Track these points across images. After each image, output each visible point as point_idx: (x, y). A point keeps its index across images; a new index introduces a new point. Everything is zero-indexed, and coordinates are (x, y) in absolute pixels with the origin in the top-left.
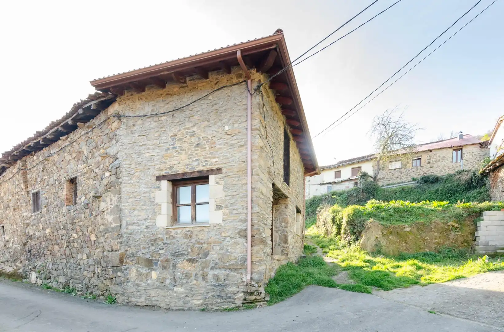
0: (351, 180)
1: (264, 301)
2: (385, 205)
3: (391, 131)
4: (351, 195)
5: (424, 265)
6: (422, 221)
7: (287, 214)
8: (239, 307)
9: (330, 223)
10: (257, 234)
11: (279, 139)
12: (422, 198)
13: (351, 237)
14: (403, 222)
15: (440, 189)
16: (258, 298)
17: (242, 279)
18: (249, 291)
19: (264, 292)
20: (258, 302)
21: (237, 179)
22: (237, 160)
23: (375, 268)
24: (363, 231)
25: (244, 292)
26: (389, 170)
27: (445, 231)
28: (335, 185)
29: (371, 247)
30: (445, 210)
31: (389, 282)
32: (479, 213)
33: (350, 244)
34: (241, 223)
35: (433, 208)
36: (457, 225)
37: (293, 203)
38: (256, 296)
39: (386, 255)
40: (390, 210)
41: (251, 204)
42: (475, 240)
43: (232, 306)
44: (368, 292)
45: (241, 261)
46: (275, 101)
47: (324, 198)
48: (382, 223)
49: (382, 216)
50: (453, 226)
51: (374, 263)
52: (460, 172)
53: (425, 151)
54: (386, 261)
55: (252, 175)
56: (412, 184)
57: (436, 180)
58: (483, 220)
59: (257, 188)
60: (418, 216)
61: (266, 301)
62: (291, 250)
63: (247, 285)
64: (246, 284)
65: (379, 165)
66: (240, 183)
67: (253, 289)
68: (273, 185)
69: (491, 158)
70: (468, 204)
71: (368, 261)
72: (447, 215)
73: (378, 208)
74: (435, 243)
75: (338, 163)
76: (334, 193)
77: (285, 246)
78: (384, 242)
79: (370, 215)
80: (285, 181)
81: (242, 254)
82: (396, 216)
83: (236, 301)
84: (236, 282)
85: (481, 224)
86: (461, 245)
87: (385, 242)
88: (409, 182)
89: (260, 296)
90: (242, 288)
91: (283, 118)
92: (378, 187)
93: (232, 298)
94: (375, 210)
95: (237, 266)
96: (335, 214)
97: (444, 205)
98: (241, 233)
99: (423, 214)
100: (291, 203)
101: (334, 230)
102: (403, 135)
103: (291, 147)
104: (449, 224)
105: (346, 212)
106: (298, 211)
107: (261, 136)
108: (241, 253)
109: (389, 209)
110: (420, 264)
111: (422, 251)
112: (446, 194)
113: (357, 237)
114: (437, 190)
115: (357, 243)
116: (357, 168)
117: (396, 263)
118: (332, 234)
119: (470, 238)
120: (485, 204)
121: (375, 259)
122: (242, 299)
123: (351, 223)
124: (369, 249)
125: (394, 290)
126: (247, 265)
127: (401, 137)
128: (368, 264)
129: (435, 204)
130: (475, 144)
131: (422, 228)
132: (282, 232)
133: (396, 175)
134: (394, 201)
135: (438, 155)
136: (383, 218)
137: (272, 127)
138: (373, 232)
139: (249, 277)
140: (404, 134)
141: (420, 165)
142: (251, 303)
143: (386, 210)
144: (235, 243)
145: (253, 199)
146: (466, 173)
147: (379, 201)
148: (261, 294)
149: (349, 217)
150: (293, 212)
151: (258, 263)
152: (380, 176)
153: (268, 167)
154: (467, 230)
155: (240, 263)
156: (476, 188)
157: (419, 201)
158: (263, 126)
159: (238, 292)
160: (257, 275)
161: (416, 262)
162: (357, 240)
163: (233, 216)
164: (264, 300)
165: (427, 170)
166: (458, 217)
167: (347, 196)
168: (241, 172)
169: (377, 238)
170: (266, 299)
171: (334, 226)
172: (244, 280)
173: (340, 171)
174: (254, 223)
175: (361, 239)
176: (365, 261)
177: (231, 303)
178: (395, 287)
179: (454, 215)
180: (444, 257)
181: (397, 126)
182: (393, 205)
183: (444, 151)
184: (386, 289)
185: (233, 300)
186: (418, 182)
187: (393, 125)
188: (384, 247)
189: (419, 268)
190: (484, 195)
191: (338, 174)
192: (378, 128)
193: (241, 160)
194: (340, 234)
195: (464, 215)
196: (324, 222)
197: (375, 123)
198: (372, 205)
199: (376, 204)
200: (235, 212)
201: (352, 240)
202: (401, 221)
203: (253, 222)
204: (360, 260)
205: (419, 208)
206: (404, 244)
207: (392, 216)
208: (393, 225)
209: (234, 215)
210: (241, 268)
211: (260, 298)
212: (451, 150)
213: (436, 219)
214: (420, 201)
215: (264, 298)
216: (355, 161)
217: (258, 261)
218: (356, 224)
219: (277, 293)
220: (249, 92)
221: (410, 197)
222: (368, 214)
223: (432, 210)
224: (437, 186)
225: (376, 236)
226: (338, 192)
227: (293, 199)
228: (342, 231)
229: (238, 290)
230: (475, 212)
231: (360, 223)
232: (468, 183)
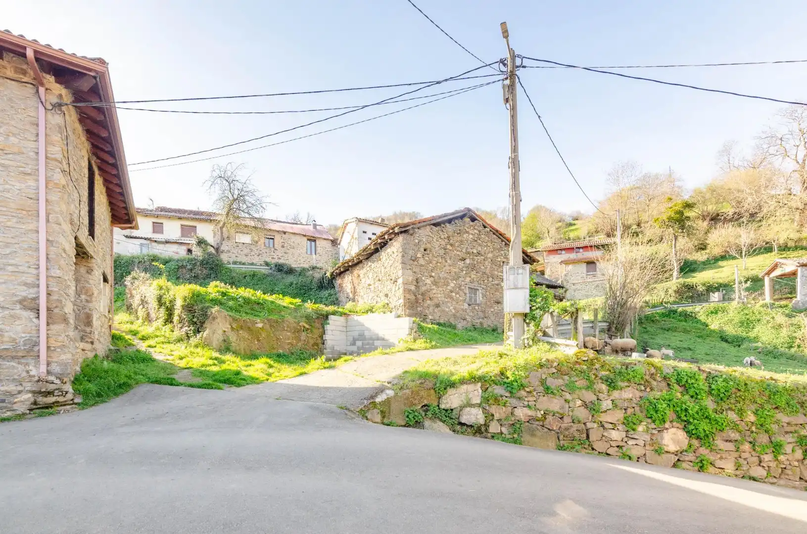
0: (181, 243)
1: (72, 404)
2: (232, 291)
3: (236, 192)
4: (183, 267)
5: (276, 365)
6: (274, 317)
7: (91, 282)
8: (24, 414)
9: (153, 304)
10: (56, 307)
11: (82, 174)
12: (276, 289)
13: (189, 327)
14: (255, 315)
15: (295, 282)
16: (61, 399)
17: (28, 372)
18: (43, 390)
19: (71, 390)
20: (61, 406)
21: (15, 220)
22: (17, 193)
23: (224, 367)
24: (206, 322)
25: (34, 392)
26: (236, 242)
27: (297, 331)
28: (154, 244)
29: (217, 342)
30: (298, 308)
31: (241, 379)
32: (326, 317)
33: (188, 337)
34: (25, 288)
35: (285, 305)
36: (307, 326)
37: (99, 267)
38: (57, 397)
39: (236, 353)
40: (240, 299)
41: (47, 263)
42: (323, 344)
43: (6, 415)
44: (220, 388)
45: (25, 345)
46: (77, 122)
47: (137, 261)
48: (230, 313)
49: (230, 305)
50: (304, 327)
51: (224, 362)
52: (314, 268)
53: (278, 231)
54: (238, 360)
55: (48, 221)
56: (265, 270)
57: (291, 271)
58: (329, 324)
59: (57, 242)
60: (271, 311)
61: (76, 404)
62: (97, 337)
63: (38, 381)
64: (36, 378)
65: (222, 233)
66: (23, 227)
67: (51, 387)
68: (76, 238)
69: (341, 259)
70: (317, 305)
71: (216, 359)
72: (299, 314)
73: (224, 294)
74: (289, 344)
75: (157, 209)
76: (155, 258)
77: (88, 329)
78: (233, 337)
79: (215, 302)
80: (90, 235)
81: (28, 335)
82: (247, 308)
83: (15, 407)
84: (16, 377)
85: (328, 327)
86: (312, 347)
87: (235, 338)
88: (261, 265)
89: (64, 396)
90: (28, 386)
91: (87, 146)
92: (222, 264)
93: (6, 401)
94: (220, 297)
95: (17, 352)
96: (163, 291)
97: (296, 303)
98: (25, 303)
99: (275, 310)
100: (96, 267)
101: (161, 315)
102: (253, 204)
103: (96, 184)
104: (301, 324)
105: (180, 293)
106: (105, 280)
107: (63, 171)
108: (24, 333)
109: (238, 297)
110: (272, 363)
111: (275, 352)
112: (300, 289)
113: (198, 329)
114: (292, 284)
115: (199, 336)
116: (190, 226)
117: (249, 362)
118: (158, 321)
119: (320, 341)
120: (331, 308)
121: (223, 357)
122: (29, 403)
123: (189, 308)
124: (215, 343)
125: (247, 386)
126: (39, 350)
127: (250, 205)
128: (216, 362)
129: (287, 301)
130: (327, 239)
131: (274, 325)
132: (81, 308)
133: (246, 251)
134: (243, 288)
135: (292, 240)
136: (231, 308)
137: (74, 157)
138: (220, 324)
139: (43, 369)
140: (253, 202)
141: (274, 247)
142: (47, 408)
143: (233, 299)
144: (11, 316)
145: (49, 257)
146: (318, 270)
147: (226, 284)
148: (66, 393)
149: (185, 300)
150: (100, 280)
151: (59, 350)
152: (224, 247)
153: (70, 214)
154: (317, 332)
155: (22, 348)
156: (327, 289)
157: (272, 292)
158: (64, 156)
159: (20, 392)
160: (58, 367)
161: (268, 360)
162: (199, 332)
163: (7, 275)
164: (72, 402)
165: (281, 255)
166: (308, 318)
167: (177, 267)
168: (24, 212)
169: (225, 331)
170: (76, 401)
171: (161, 310)
172: (32, 373)
173: (162, 224)
174: (52, 291)
175: (204, 332)
176: (211, 359)
177: (4, 410)
178: (248, 384)
179: (305, 315)
180: (297, 359)
181: (244, 189)
182: (242, 293)
183: (298, 237)
184: (239, 385)
185: (9, 406)
186: (271, 269)
187: (240, 186)
188: (233, 344)
189: (271, 366)
190: (333, 298)
191: (157, 228)
192: (219, 180)
193: (24, 195)
194: (171, 322)
195: (314, 317)
196: (142, 301)
197: (215, 174)
198: (216, 289)
199: (221, 288)
200: (10, 268)
201: (192, 332)
202: (252, 314)
203: (50, 289)
204: (205, 357)
205: (272, 302)
206: (256, 342)
207: (242, 306)
208: (245, 318)
209: (10, 273)
210: (24, 355)
211: (65, 399)
212: (305, 239)
213: (288, 318)
214: (275, 294)
215: (72, 400)
216: (186, 215)
217: (59, 347)
218: (197, 311)
219: (94, 393)
220: (43, 104)
221: (262, 286)
222: (212, 300)
223: (284, 307)
224: (290, 279)
225: (224, 329)
226: (163, 256)
227: (99, 261)
228: (176, 319)
229: (20, 388)
230: (323, 315)
231: (202, 309)
232: (321, 282)
